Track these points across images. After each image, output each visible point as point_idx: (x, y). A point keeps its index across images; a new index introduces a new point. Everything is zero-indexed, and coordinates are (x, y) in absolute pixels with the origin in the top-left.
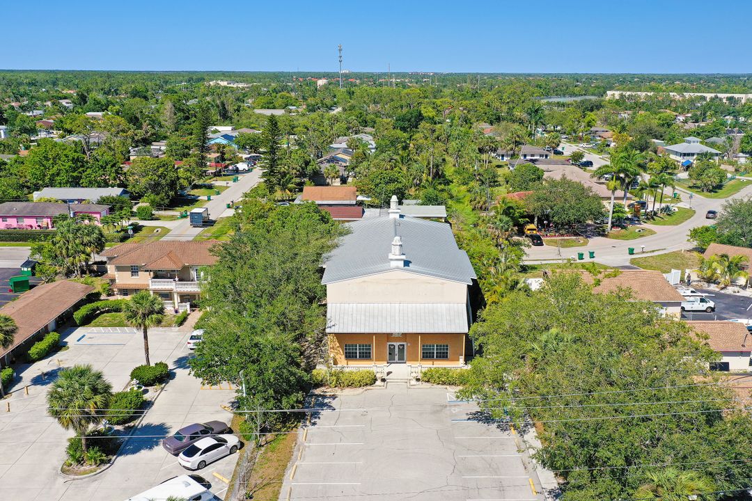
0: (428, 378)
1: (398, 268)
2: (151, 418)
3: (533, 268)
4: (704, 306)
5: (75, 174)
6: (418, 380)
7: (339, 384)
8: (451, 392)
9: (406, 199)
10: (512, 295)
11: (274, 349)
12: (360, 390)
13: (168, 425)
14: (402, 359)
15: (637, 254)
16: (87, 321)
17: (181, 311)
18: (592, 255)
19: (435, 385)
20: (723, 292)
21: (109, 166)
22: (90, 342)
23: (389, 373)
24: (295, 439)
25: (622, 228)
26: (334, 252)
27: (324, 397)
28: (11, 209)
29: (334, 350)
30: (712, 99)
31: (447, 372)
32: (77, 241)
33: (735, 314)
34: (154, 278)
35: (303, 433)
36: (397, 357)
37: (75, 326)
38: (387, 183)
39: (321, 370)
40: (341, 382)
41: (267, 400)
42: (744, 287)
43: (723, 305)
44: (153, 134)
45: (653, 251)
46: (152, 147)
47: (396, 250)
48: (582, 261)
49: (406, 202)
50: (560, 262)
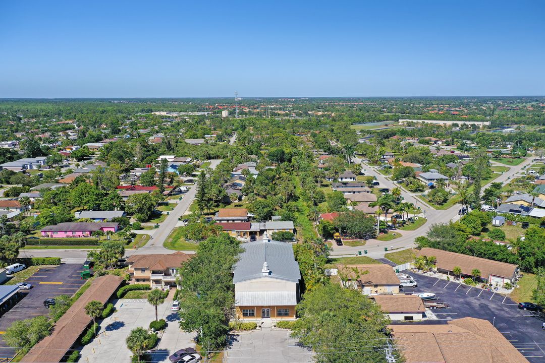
0: (279, 325)
1: (266, 276)
2: (161, 346)
3: (335, 260)
4: (412, 285)
5: (97, 202)
6: (275, 326)
7: (240, 329)
8: (289, 332)
9: (274, 216)
10: (318, 285)
11: (214, 317)
12: (250, 332)
13: (168, 349)
14: (268, 316)
15: (389, 250)
16: (122, 296)
17: (165, 290)
18: (366, 252)
19: (283, 329)
20: (425, 274)
21: (116, 198)
22: (126, 307)
23: (262, 323)
24: (223, 355)
25: (385, 233)
26: (238, 264)
27: (234, 335)
28: (69, 227)
29: (238, 314)
30: (462, 126)
31: (287, 322)
32: (112, 252)
33: (426, 288)
34: (152, 274)
35: (227, 352)
36: (266, 315)
37: (118, 299)
38: (263, 208)
39: (232, 322)
40: (241, 327)
41: (212, 339)
42: (435, 272)
43: (422, 283)
44: (131, 165)
45: (398, 249)
46: (131, 173)
47: (265, 268)
48: (360, 255)
49: (273, 218)
50: (349, 256)
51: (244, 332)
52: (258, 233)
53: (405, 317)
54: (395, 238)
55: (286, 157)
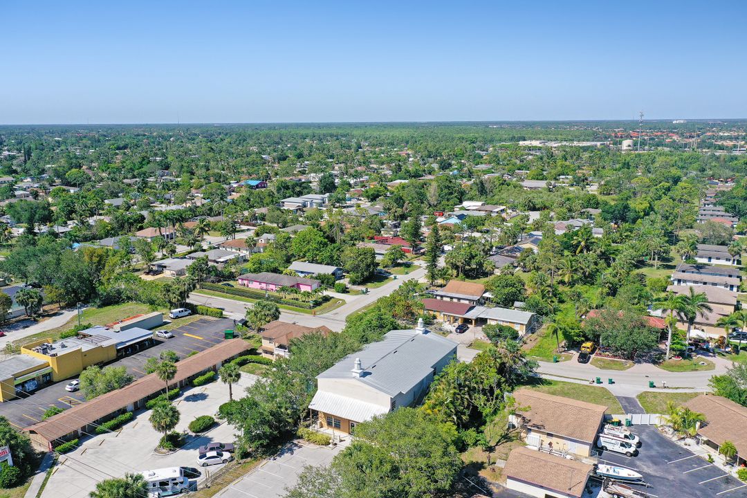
1: (354, 378)
2: (211, 433)
3: (548, 383)
4: (623, 450)
7: (310, 440)
12: (318, 446)
13: (214, 439)
15: (658, 388)
18: (611, 381)
20: (677, 441)
24: (258, 465)
25: (684, 358)
27: (296, 445)
29: (322, 420)
34: (278, 347)
35: (265, 463)
42: (700, 442)
43: (654, 453)
47: (356, 367)
48: (599, 385)
49: (517, 304)
50: (578, 382)
51: (312, 446)
52: (473, 322)
53: (546, 495)
54: (697, 370)
55: (631, 215)
